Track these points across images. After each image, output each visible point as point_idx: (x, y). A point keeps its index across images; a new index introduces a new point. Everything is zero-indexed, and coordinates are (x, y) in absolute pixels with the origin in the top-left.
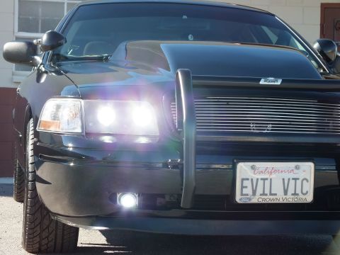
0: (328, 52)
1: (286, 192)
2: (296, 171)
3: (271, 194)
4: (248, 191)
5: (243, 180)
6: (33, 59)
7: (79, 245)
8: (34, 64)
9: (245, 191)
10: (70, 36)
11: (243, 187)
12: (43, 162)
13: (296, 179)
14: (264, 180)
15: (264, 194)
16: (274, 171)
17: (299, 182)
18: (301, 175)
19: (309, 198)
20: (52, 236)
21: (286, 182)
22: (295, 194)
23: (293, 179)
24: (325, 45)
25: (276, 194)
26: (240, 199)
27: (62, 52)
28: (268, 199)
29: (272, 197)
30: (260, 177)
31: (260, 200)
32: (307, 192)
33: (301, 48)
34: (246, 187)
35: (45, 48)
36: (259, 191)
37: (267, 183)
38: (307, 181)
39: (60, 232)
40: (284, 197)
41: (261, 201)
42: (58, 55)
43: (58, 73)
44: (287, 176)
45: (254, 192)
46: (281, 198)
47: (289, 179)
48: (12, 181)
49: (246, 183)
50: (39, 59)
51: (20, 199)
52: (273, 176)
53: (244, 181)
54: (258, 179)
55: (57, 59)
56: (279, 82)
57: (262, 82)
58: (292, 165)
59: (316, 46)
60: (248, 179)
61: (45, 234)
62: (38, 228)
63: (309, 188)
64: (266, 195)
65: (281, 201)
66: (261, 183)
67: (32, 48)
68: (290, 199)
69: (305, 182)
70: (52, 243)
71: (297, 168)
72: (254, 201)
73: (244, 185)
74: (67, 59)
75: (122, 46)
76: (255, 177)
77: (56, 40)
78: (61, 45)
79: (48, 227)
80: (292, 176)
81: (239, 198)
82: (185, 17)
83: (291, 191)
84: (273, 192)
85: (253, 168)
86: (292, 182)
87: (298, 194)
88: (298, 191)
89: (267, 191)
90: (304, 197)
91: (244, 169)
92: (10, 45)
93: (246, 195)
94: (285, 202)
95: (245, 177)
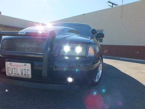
1: (22, 74)
3: (17, 74)
13: (25, 69)
14: (15, 68)
15: (15, 74)
17: (26, 71)
18: (27, 68)
19: (30, 77)
21: (22, 70)
22: (25, 75)
25: (19, 74)
28: (17, 76)
31: (14, 76)
32: (29, 75)
34: (9, 71)
37: (16, 70)
38: (29, 70)
40: (22, 75)
44: (22, 68)
45: (12, 73)
52: (18, 68)
53: (9, 69)
54: (13, 68)
58: (23, 64)
60: (9, 68)
63: (30, 73)
65: (21, 77)
68: (24, 76)
71: (25, 65)
72: (12, 75)
73: (9, 70)
80: (24, 68)
81: (7, 74)
83: (24, 73)
84: (18, 73)
87: (26, 75)
89: (16, 73)
93: (10, 73)
94: (22, 77)
95: (9, 67)
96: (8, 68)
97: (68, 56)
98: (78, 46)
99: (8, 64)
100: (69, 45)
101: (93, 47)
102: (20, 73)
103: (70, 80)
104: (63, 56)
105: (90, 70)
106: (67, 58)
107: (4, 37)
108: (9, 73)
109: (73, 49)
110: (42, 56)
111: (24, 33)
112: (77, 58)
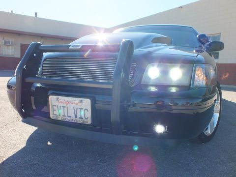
1: (76, 116)
2: (80, 104)
9: (55, 112)
11: (53, 110)
13: (81, 109)
14: (64, 107)
15: (64, 116)
16: (68, 103)
17: (83, 111)
18: (84, 107)
19: (89, 121)
21: (75, 110)
22: (81, 118)
23: (79, 108)
25: (70, 117)
26: (53, 117)
28: (67, 119)
29: (69, 118)
30: (61, 105)
31: (63, 119)
32: (88, 118)
34: (55, 110)
37: (66, 109)
38: (88, 111)
40: (75, 119)
45: (60, 114)
46: (73, 119)
47: (77, 108)
52: (69, 106)
54: (60, 107)
58: (78, 99)
60: (55, 106)
63: (89, 114)
64: (66, 116)
65: (73, 121)
66: (62, 109)
68: (78, 121)
69: (86, 111)
71: (81, 102)
72: (60, 118)
76: (59, 105)
80: (78, 106)
81: (51, 116)
83: (79, 116)
84: (69, 115)
85: (57, 99)
86: (79, 110)
88: (83, 116)
89: (66, 114)
90: (84, 120)
93: (56, 115)
94: (76, 122)
96: (53, 106)
97: (156, 86)
98: (175, 66)
99: (53, 99)
100: (158, 66)
101: (203, 68)
102: (72, 114)
103: (160, 129)
104: (147, 86)
105: (198, 112)
106: (153, 89)
107: (45, 55)
108: (54, 114)
109: (165, 73)
110: (110, 87)
111: (79, 46)
112: (174, 90)
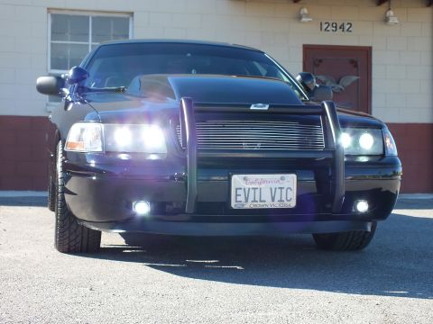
0: (308, 83)
1: (273, 199)
2: (281, 181)
3: (261, 201)
4: (241, 198)
5: (237, 189)
6: (62, 91)
7: (102, 246)
8: (63, 95)
9: (239, 199)
10: (93, 71)
11: (237, 195)
12: (70, 177)
13: (281, 188)
14: (255, 189)
15: (255, 201)
16: (264, 181)
17: (284, 191)
18: (286, 185)
19: (293, 204)
20: (79, 238)
21: (273, 191)
22: (281, 201)
23: (279, 188)
24: (306, 77)
25: (265, 201)
26: (235, 206)
27: (86, 85)
28: (259, 205)
29: (262, 204)
30: (251, 187)
32: (291, 199)
33: (286, 80)
34: (240, 195)
35: (72, 81)
36: (251, 198)
37: (258, 192)
38: (291, 190)
39: (85, 235)
40: (272, 203)
41: (252, 207)
42: (83, 87)
43: (82, 102)
44: (274, 186)
45: (247, 200)
46: (269, 204)
47: (276, 188)
48: (46, 194)
49: (239, 192)
50: (66, 91)
51: (53, 209)
52: (263, 186)
54: (249, 189)
55: (82, 91)
56: (266, 108)
57: (252, 108)
58: (278, 176)
59: (298, 78)
60: (241, 189)
61: (73, 237)
62: (67, 232)
63: (293, 195)
64: (257, 202)
65: (269, 207)
66: (252, 191)
67: (61, 82)
68: (277, 205)
69: (289, 190)
70: (79, 245)
71: (282, 179)
72: (248, 206)
74: (90, 90)
75: (136, 79)
76: (248, 186)
77: (80, 75)
78: (84, 79)
79: (75, 231)
80: (278, 185)
81: (233, 204)
82: (189, 55)
83: (277, 198)
84: (262, 199)
85: (245, 179)
86: (278, 191)
87: (283, 201)
88: (284, 198)
89: (257, 199)
90: (288, 203)
91: (237, 180)
92: (43, 80)
93: (240, 202)
94: (272, 207)
95: (238, 187)
102: (266, 196)
108: (237, 201)
110: (330, 156)
